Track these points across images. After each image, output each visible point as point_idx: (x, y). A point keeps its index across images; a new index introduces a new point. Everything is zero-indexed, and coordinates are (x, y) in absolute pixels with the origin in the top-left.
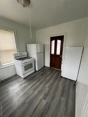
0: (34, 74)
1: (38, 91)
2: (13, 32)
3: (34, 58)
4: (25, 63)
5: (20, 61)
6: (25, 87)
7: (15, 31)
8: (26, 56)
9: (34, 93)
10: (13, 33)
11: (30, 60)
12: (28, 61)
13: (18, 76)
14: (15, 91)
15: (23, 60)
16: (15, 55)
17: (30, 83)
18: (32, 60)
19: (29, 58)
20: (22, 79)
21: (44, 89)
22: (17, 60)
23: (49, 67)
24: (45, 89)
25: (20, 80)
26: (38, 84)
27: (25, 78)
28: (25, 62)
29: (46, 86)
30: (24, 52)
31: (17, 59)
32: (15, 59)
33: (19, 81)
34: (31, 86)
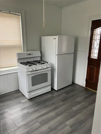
0: (50, 96)
1: (50, 128)
2: (20, 14)
3: (51, 64)
4: (34, 71)
5: (26, 67)
6: (28, 114)
7: (24, 12)
8: (39, 59)
9: (40, 129)
10: (20, 16)
11: (44, 66)
12: (40, 68)
13: (20, 94)
14: (12, 117)
15: (31, 66)
16: (19, 54)
17: (38, 110)
18: (47, 68)
19: (42, 64)
20: (26, 100)
21: (62, 126)
22: (21, 65)
23: (84, 86)
24: (63, 128)
25: (22, 100)
26: (52, 114)
27: (31, 100)
28: (34, 69)
29: (67, 123)
30: (35, 50)
31: (21, 63)
32: (18, 62)
33: (20, 103)
34: (39, 114)
